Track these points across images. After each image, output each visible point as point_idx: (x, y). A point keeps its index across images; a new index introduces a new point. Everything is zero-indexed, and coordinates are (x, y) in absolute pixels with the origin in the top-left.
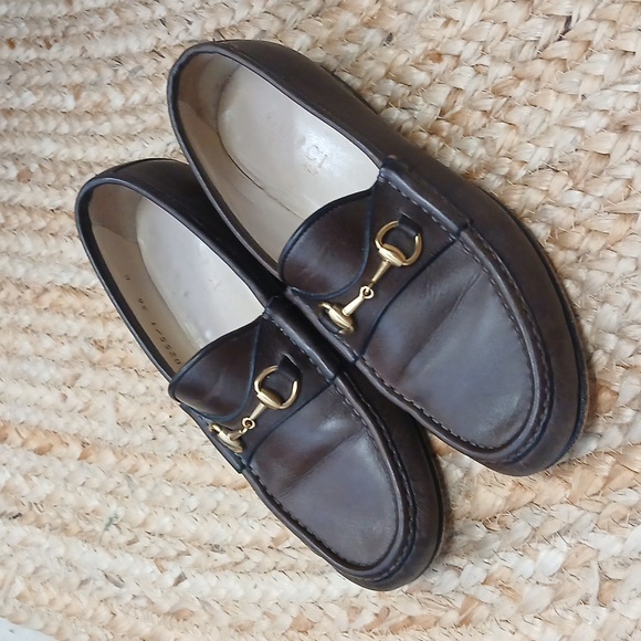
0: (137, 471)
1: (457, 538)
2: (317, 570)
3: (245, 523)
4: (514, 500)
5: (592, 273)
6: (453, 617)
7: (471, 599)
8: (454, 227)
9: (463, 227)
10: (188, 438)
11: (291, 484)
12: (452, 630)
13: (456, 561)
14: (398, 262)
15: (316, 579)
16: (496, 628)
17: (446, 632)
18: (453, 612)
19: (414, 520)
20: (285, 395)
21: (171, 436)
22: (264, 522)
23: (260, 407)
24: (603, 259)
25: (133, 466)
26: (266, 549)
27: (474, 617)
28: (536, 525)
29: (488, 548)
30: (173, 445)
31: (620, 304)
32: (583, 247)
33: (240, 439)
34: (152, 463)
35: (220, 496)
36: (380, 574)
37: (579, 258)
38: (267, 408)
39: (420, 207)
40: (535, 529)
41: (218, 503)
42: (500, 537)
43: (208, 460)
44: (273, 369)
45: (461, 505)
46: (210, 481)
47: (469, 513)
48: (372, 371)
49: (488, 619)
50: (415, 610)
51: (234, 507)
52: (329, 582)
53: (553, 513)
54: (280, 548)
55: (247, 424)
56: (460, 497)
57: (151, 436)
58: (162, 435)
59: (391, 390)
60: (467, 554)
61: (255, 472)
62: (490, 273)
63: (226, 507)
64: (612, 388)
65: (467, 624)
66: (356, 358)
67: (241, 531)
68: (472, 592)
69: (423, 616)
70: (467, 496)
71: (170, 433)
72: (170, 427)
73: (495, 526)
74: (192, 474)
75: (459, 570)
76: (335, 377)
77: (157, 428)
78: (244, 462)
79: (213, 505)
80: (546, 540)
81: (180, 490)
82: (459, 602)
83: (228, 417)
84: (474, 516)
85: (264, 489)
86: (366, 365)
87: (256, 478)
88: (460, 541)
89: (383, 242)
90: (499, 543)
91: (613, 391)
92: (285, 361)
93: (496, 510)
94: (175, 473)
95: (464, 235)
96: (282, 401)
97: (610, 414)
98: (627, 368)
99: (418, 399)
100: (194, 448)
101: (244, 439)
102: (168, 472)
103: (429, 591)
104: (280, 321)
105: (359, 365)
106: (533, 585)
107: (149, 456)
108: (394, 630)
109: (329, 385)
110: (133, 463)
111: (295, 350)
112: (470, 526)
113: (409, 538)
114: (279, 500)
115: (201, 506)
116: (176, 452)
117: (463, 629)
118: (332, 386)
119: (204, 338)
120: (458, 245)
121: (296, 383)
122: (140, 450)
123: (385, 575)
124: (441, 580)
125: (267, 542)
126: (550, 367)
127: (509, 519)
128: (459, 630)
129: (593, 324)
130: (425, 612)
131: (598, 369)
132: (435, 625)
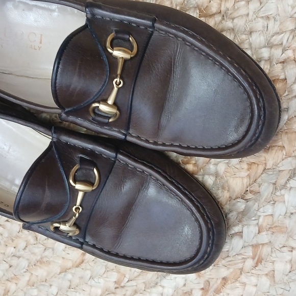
0: (9, 291)
1: (230, 216)
2: (152, 284)
3: (93, 282)
4: (253, 174)
5: (235, 21)
6: (250, 263)
7: (255, 246)
8: (149, 23)
9: (154, 21)
10: (32, 253)
11: (118, 236)
12: (254, 271)
13: (236, 229)
14: (127, 56)
15: (154, 290)
16: (279, 254)
17: (250, 274)
18: (248, 260)
19: (206, 214)
20: (92, 180)
21: (21, 259)
22: (105, 275)
23: (80, 195)
24: (238, 8)
25: (5, 290)
26: (114, 290)
27: (263, 255)
28: (273, 181)
29: (252, 210)
30: (24, 263)
31: (261, 28)
32: (223, 9)
33: (75, 224)
34: (16, 282)
35: (69, 276)
36: (203, 257)
37: (223, 16)
38: (85, 193)
39: (121, 21)
40: (274, 184)
41: (70, 281)
42: (256, 200)
43: (51, 259)
44: (76, 167)
45: (222, 196)
46: (59, 271)
47: (230, 197)
48: (138, 138)
49: (272, 252)
50: (224, 272)
51: (81, 278)
52: (163, 287)
53: (281, 169)
54: (122, 284)
55: (76, 210)
56: (220, 191)
57: (7, 266)
58: (14, 261)
59: (155, 143)
60: (240, 221)
61: (91, 243)
62: (184, 39)
63: (76, 281)
64: (280, 78)
65: (261, 262)
66: (126, 135)
67: (93, 289)
68: (254, 242)
69: (231, 273)
70: (223, 188)
71: (19, 257)
72: (18, 254)
73: (249, 196)
74: (45, 274)
75: (240, 234)
76: (116, 155)
77: (9, 259)
78: (81, 240)
79: (68, 284)
80: (284, 187)
81: (41, 287)
82: (249, 252)
83: (62, 213)
84: (234, 197)
85: (101, 250)
86: (133, 137)
87: (94, 246)
88: (232, 216)
89: (112, 47)
90: (257, 204)
91: (282, 80)
92: (82, 159)
93: (245, 186)
94: (34, 279)
95: (157, 25)
96: (92, 184)
97: (287, 93)
98: (283, 62)
99: (175, 140)
100: (39, 258)
101: (77, 223)
102: (29, 281)
103: (228, 256)
104: (65, 138)
105: (129, 138)
106: (290, 217)
107: (12, 279)
108: (218, 291)
109: (115, 162)
110: (4, 288)
111: (83, 151)
112: (234, 205)
113: (210, 226)
114: (115, 251)
115: (60, 289)
116: (28, 266)
117: (260, 266)
118: (117, 162)
119: (16, 185)
120: (156, 33)
121: (95, 169)
122: (5, 278)
123: (206, 256)
124: (232, 245)
125: (112, 286)
126: (248, 75)
127: (255, 187)
128: (257, 268)
129: (251, 48)
130: (231, 270)
131: (267, 71)
132: (241, 274)
